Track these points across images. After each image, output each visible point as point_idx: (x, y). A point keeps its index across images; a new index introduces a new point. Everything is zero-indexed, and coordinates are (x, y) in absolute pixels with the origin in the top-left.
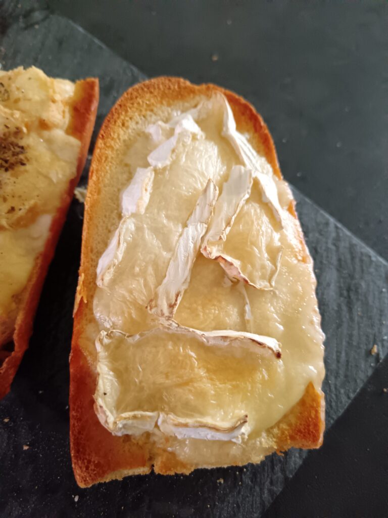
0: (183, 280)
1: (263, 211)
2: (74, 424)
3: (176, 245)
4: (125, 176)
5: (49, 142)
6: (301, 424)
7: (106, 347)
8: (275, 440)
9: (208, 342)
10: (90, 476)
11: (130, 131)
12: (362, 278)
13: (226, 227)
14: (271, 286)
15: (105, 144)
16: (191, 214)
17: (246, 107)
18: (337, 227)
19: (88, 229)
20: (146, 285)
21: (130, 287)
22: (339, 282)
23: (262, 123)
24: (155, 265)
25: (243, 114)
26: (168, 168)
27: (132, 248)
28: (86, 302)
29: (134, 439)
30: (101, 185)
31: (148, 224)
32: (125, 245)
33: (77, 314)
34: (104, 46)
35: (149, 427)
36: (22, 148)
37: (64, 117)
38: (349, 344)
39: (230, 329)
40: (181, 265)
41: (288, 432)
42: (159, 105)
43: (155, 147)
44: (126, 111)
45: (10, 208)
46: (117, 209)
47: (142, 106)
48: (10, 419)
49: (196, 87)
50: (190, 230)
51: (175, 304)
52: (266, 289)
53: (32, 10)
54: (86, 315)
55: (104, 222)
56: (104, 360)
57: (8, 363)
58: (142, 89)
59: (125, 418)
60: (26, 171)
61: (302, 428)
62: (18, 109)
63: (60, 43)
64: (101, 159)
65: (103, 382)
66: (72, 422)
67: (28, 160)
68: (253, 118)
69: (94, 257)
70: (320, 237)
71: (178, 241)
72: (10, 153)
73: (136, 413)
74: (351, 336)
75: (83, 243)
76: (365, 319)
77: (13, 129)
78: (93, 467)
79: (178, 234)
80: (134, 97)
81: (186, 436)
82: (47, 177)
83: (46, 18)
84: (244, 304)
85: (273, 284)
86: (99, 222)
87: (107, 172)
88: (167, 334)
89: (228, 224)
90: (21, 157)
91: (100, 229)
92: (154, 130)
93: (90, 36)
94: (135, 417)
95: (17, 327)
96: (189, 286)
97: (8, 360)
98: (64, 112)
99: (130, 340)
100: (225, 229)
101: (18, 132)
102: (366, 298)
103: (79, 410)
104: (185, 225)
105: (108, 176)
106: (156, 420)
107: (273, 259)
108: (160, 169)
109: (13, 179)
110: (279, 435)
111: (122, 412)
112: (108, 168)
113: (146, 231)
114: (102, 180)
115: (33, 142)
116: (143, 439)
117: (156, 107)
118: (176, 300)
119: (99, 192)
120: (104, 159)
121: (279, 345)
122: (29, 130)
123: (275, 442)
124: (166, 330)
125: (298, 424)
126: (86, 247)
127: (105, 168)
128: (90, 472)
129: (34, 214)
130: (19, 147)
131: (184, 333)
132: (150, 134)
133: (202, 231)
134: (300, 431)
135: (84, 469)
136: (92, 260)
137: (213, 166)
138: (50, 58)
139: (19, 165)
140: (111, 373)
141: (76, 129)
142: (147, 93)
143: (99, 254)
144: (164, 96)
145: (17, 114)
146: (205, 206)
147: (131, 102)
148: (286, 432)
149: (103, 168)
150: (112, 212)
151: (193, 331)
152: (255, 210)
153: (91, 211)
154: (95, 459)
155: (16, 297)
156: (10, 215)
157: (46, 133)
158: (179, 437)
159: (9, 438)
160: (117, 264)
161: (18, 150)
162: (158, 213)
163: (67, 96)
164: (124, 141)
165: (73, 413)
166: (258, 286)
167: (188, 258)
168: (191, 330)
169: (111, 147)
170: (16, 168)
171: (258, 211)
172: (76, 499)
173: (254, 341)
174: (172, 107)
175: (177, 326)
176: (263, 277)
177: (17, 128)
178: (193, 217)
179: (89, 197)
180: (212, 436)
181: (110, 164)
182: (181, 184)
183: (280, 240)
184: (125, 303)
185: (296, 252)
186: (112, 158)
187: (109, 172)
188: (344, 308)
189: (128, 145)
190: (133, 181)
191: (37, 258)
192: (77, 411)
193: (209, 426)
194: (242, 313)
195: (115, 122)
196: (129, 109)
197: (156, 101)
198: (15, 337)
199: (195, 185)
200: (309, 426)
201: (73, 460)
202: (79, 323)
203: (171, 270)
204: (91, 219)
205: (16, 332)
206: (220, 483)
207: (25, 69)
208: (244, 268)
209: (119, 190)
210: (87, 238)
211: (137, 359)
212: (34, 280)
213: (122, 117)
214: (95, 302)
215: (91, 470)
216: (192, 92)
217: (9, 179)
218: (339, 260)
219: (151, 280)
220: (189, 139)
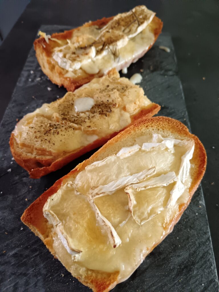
0: (111, 190)
1: (165, 195)
2: (38, 200)
3: (121, 177)
4: (130, 143)
5: (122, 115)
6: (100, 281)
7: (67, 187)
8: (86, 275)
9: (98, 217)
10: (26, 219)
11: (148, 130)
12: (197, 269)
13: (143, 187)
14: (140, 223)
15: (133, 128)
16: (137, 173)
17: (204, 155)
18: (208, 239)
19: (102, 150)
20: (98, 181)
21: (93, 177)
22: (185, 260)
23: (205, 166)
24: (107, 178)
25: (200, 157)
26: (146, 152)
27: (106, 166)
28: (78, 170)
29: (48, 224)
30: (119, 140)
31: (119, 163)
32: (105, 163)
33: (72, 171)
34: (184, 98)
35: (54, 224)
36: (111, 111)
37: (134, 111)
38: (162, 287)
39: (111, 223)
40: (115, 185)
41: (93, 279)
42: (168, 129)
43: (151, 142)
44: (152, 123)
45: (89, 125)
46: (117, 152)
47: (160, 125)
48: (32, 188)
49: (190, 134)
50: (131, 178)
51: (99, 195)
52: (137, 222)
53: (170, 70)
54: (74, 174)
55: (109, 152)
56: (63, 190)
57: (44, 169)
58: (166, 120)
59: (50, 213)
60: (105, 119)
61: (99, 283)
62: (122, 98)
63: (169, 87)
64: (128, 132)
65: (56, 196)
66: (38, 199)
67: (109, 116)
68: (203, 161)
69: (95, 160)
70: (196, 235)
71: (123, 177)
72: (106, 110)
73: (55, 215)
74: (166, 285)
75: (96, 152)
76: (180, 286)
77: (114, 103)
78: (29, 217)
79: (125, 175)
80: (160, 120)
81: (60, 238)
82: (109, 125)
83: (173, 75)
84: (124, 220)
85: (142, 223)
86: (107, 151)
87: (125, 137)
88: (88, 202)
89: (145, 187)
90: (108, 113)
91: (106, 153)
92: (155, 136)
93: (182, 91)
94: (53, 215)
95: (56, 161)
96: (112, 195)
97: (45, 168)
98: (136, 109)
99: (75, 192)
100: (142, 187)
101: (115, 105)
102: (190, 279)
103: (43, 198)
104: (131, 175)
105: (125, 139)
106: (58, 223)
107: (150, 215)
108: (142, 150)
109: (99, 118)
110: (89, 275)
111: (51, 210)
112: (127, 136)
113: (116, 165)
114: (121, 139)
115: (116, 111)
116: (50, 226)
117: (166, 129)
118: (100, 194)
119: (117, 141)
120: (129, 132)
121: (120, 245)
122: (118, 107)
123: (85, 276)
124: (89, 200)
125: (99, 280)
126: (96, 155)
127: (126, 136)
128: (27, 217)
129: (94, 133)
130: (110, 110)
131: (93, 207)
132: (153, 137)
133: (135, 181)
134: (97, 283)
135: (27, 215)
136: (94, 160)
137: (164, 165)
138: (160, 90)
139: (105, 115)
140: (61, 196)
141: (135, 118)
142: (167, 122)
143: (98, 160)
144: (173, 127)
145: (120, 99)
146: (144, 174)
147: (157, 121)
148: (92, 278)
149: (125, 135)
150: (115, 151)
151: (96, 209)
152: (162, 192)
153: (108, 145)
154: (32, 216)
155: (65, 152)
156: (87, 128)
157: (123, 112)
158: (59, 236)
159: (26, 193)
160: (96, 166)
161: (109, 110)
162: (126, 163)
163: (143, 105)
164: (142, 132)
165: (41, 197)
166: (134, 218)
167: (120, 185)
168: (96, 208)
169: (135, 131)
170: (103, 115)
171: (164, 194)
172: (22, 229)
173: (111, 232)
174: (173, 134)
175: (93, 202)
176: (139, 217)
177: (116, 104)
178: (137, 174)
179: (111, 141)
180: (66, 246)
181: (129, 136)
182: (144, 160)
183: (162, 211)
184: (87, 181)
185: (164, 222)
186: (132, 134)
187: (126, 138)
188: (175, 272)
189: (142, 134)
190: (131, 147)
191: (82, 147)
192: (42, 198)
193: (68, 241)
194: (120, 222)
195: (145, 123)
196: (154, 123)
197: (168, 127)
198: (53, 163)
199: (149, 165)
200: (102, 285)
201: (27, 209)
202: (70, 175)
203: (111, 184)
204: (105, 147)
205: (55, 162)
206: (62, 275)
207: (140, 87)
208: (135, 207)
209: (124, 146)
210: (98, 152)
211: (72, 200)
212: (75, 152)
213: (149, 124)
214: (81, 173)
215: (28, 217)
216: (186, 134)
217: (98, 117)
218: (195, 252)
219: (101, 181)
220: (163, 148)
